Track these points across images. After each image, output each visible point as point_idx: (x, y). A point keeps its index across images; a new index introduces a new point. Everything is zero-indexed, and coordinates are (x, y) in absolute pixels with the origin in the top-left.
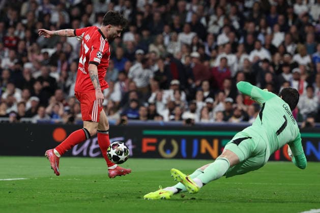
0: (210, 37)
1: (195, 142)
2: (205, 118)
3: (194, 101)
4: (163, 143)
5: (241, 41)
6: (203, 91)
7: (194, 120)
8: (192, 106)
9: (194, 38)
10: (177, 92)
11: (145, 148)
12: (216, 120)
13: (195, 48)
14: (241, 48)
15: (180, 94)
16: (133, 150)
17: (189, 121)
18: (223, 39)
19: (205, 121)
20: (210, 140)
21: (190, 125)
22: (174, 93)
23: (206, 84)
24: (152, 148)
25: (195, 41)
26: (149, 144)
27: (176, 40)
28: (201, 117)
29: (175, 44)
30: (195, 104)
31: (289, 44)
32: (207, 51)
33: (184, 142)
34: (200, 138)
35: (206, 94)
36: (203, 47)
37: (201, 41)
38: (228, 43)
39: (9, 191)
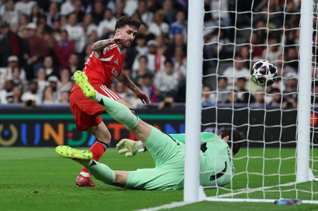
0: (53, 6)
1: (38, 127)
2: (48, 99)
3: (35, 80)
5: (89, 10)
6: (45, 68)
8: (33, 86)
9: (33, 8)
10: (16, 70)
12: (61, 101)
13: (35, 19)
14: (88, 18)
15: (19, 71)
18: (67, 8)
19: (48, 103)
20: (54, 124)
21: (31, 108)
22: (13, 71)
23: (48, 60)
25: (35, 11)
27: (12, 9)
28: (44, 98)
29: (11, 13)
30: (36, 84)
31: (144, 12)
32: (49, 22)
33: (24, 128)
34: (42, 123)
35: (49, 71)
36: (45, 18)
37: (41, 11)
38: (74, 13)
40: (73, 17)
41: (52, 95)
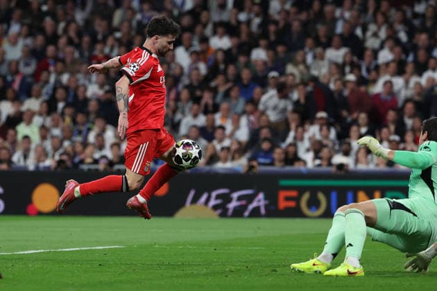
0: (368, 53)
1: (350, 195)
2: (362, 163)
3: (347, 140)
4: (306, 197)
5: (411, 58)
6: (359, 126)
7: (347, 165)
8: (345, 147)
9: (345, 56)
10: (325, 128)
11: (283, 204)
12: (377, 165)
13: (347, 69)
14: (410, 68)
15: (329, 130)
16: (266, 206)
17: (341, 167)
18: (385, 56)
19: (362, 167)
20: (370, 192)
21: (342, 173)
22: (321, 130)
23: (363, 117)
24: (292, 204)
25: (348, 59)
26: (288, 199)
27: (322, 58)
28: (357, 161)
29: (321, 63)
30: (349, 144)
32: (364, 73)
33: (334, 195)
34: (355, 190)
35: (364, 130)
36: (359, 68)
37: (355, 59)
38: (393, 61)
39: (100, 263)
40: (393, 66)
41: (366, 157)
